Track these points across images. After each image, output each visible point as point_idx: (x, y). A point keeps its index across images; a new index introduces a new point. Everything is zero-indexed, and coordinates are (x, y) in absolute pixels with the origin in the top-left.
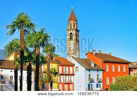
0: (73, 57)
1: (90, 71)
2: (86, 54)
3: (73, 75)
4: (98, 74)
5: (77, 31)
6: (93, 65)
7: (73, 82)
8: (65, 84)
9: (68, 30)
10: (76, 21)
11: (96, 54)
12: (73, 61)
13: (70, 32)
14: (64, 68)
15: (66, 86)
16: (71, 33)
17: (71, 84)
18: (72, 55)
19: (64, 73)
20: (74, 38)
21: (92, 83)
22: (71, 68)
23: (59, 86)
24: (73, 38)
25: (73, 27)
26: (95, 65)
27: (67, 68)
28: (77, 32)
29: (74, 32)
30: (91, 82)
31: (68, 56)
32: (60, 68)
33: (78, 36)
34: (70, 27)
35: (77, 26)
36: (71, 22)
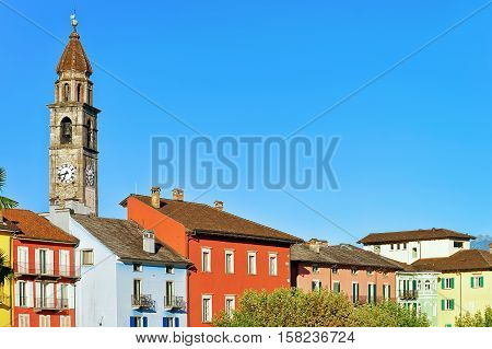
0: (72, 212)
1: (136, 266)
2: (124, 204)
3: (72, 280)
4: (169, 279)
5: (90, 110)
6: (148, 246)
7: (71, 306)
8: (39, 313)
9: (53, 107)
10: (89, 74)
11: (163, 204)
12: (74, 229)
13: (62, 115)
14: (37, 251)
15: (45, 321)
16: (66, 120)
17: (65, 313)
18: (69, 205)
19: (38, 272)
20: (77, 139)
21: (145, 314)
22: (64, 254)
23: (16, 320)
24: (74, 137)
25: (73, 97)
26: (158, 246)
27: (49, 253)
28: (88, 116)
29: (78, 117)
30: (141, 310)
31: (52, 209)
32: (22, 251)
33: (95, 130)
34: (64, 94)
35: (89, 91)
36: (68, 75)
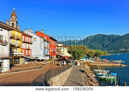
0: (30, 31)
2: (36, 32)
3: (31, 44)
4: (48, 44)
6: (45, 38)
7: (31, 48)
9: (11, 21)
14: (26, 37)
15: (27, 51)
19: (26, 41)
20: (15, 26)
21: (45, 50)
22: (30, 38)
23: (22, 51)
25: (14, 20)
27: (28, 38)
32: (23, 37)
36: (13, 17)
